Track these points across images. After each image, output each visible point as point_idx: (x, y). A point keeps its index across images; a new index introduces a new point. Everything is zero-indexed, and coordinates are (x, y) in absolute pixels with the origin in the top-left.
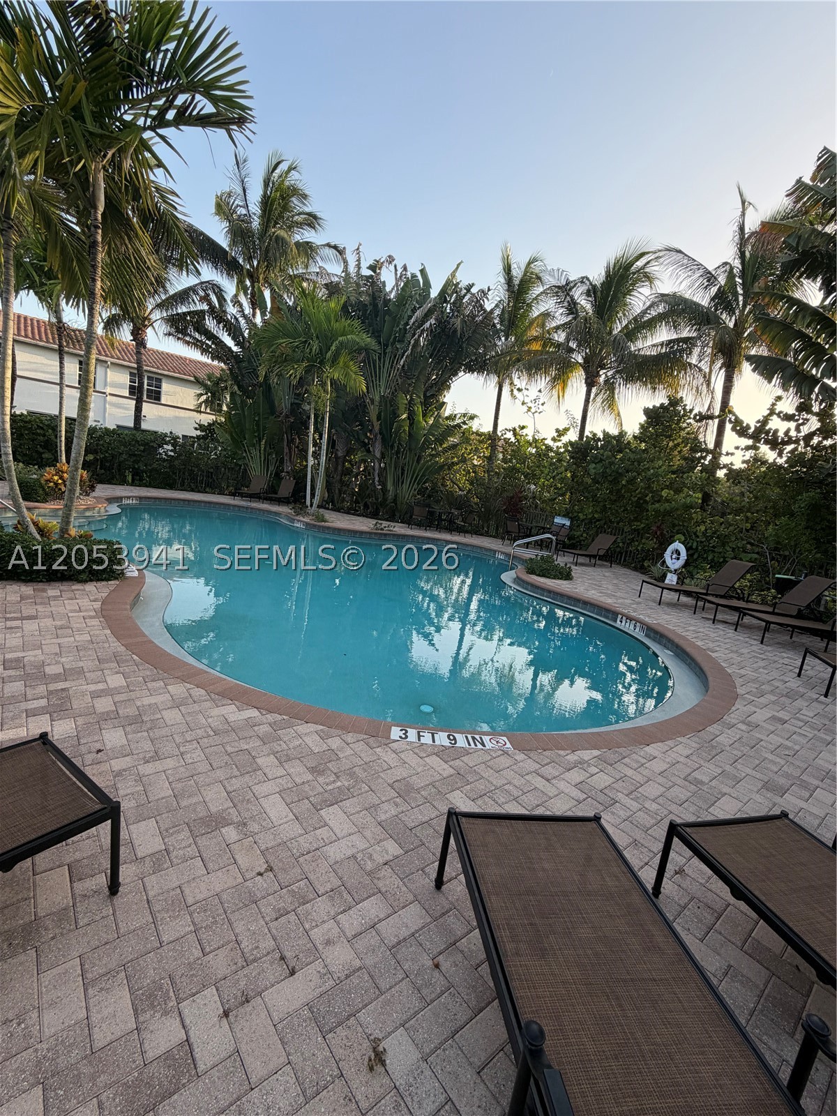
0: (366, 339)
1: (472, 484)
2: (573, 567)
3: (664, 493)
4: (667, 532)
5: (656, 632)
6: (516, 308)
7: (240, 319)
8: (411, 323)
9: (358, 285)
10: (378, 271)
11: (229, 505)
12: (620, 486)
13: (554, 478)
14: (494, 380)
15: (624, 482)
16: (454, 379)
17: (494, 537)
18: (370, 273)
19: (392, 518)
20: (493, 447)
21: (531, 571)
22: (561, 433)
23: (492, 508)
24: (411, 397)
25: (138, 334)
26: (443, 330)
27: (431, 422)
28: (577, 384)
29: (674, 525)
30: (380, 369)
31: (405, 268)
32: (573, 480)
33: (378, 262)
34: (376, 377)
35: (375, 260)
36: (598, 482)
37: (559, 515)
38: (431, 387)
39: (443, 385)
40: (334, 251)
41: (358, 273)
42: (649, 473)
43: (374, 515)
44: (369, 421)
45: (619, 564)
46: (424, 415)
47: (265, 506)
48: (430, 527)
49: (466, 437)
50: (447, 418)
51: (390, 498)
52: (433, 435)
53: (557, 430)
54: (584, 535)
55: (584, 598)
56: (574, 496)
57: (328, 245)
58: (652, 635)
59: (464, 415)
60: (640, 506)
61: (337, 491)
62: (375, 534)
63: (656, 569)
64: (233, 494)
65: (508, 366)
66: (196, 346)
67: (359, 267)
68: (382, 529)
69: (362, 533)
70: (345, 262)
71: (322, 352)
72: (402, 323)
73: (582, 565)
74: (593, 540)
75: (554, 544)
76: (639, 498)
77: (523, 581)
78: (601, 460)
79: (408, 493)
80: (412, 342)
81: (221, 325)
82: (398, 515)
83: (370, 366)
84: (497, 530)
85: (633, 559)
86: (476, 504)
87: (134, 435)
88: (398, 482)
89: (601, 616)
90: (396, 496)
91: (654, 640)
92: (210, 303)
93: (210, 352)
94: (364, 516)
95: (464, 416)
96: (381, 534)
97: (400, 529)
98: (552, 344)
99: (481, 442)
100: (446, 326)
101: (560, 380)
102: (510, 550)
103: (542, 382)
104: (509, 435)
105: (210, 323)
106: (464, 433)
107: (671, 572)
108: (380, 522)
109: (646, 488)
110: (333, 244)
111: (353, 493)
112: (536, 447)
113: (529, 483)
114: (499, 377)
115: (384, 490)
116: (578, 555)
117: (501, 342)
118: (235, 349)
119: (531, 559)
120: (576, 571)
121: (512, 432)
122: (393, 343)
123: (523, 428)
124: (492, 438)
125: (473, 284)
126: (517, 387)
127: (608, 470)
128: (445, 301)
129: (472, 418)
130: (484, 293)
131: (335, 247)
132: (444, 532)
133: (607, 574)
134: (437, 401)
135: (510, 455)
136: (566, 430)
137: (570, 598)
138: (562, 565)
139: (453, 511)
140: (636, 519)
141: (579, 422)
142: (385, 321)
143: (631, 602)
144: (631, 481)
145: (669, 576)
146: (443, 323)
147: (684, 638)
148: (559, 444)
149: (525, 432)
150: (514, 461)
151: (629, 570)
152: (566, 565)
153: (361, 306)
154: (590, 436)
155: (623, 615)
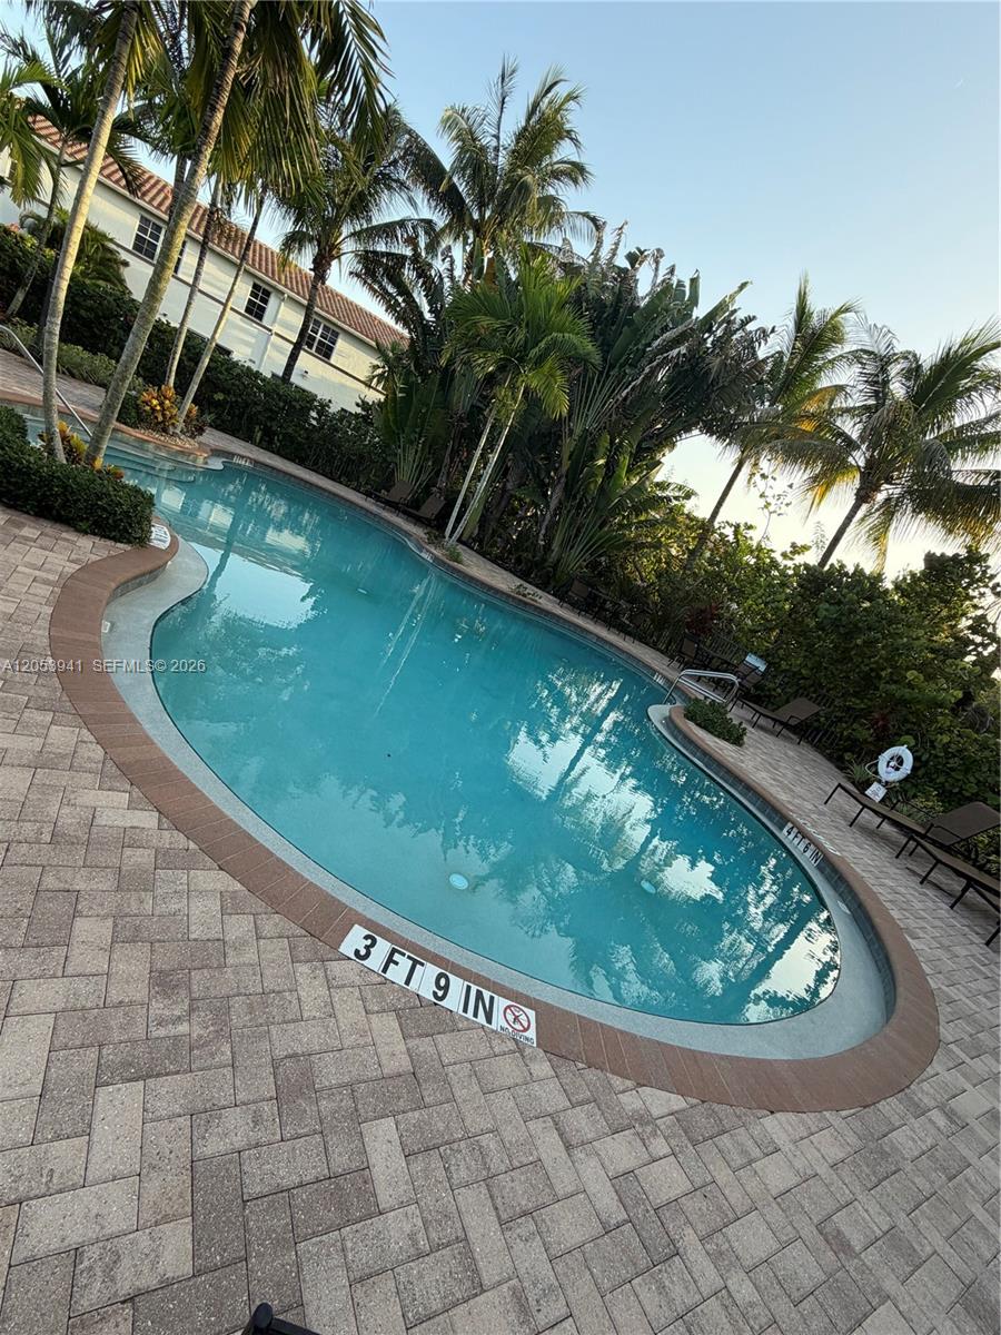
0: (588, 347)
1: (659, 576)
2: (750, 728)
3: (911, 675)
4: (894, 726)
5: (835, 870)
6: (800, 368)
7: (446, 280)
8: (654, 345)
9: (605, 276)
10: (637, 266)
11: (357, 505)
12: (852, 645)
13: (766, 604)
14: (734, 453)
15: (859, 642)
16: (684, 436)
17: (662, 652)
18: (625, 264)
19: (543, 586)
20: (702, 539)
21: (690, 716)
22: (797, 549)
23: (673, 615)
24: (621, 442)
25: (321, 265)
26: (693, 369)
27: (634, 482)
28: (844, 492)
29: (906, 721)
30: (594, 393)
31: (672, 271)
32: (790, 615)
33: (642, 253)
34: (586, 403)
35: (638, 249)
36: (823, 629)
37: (755, 654)
38: (651, 438)
39: (666, 440)
40: (591, 225)
41: (610, 260)
42: (900, 641)
43: (524, 576)
44: (559, 456)
45: (810, 743)
46: (629, 471)
47: (399, 520)
48: (587, 612)
49: (673, 516)
50: (657, 485)
51: (551, 560)
52: (632, 501)
53: (793, 545)
54: (779, 690)
55: (749, 781)
56: (784, 636)
57: (586, 215)
58: (828, 870)
59: (680, 488)
60: (869, 681)
61: (491, 531)
62: (514, 598)
63: (861, 771)
64: (368, 494)
65: (761, 440)
66: (383, 298)
67: (614, 253)
68: (524, 595)
69: (497, 591)
70: (600, 242)
71: (525, 347)
72: (643, 342)
73: (762, 728)
74: (787, 701)
75: (735, 689)
76: (872, 670)
77: (676, 727)
78: (839, 603)
79: (574, 561)
80: (647, 370)
81: (421, 281)
82: (553, 584)
83: (583, 387)
84: (669, 644)
85: (832, 744)
86: (656, 604)
87: (277, 386)
88: (568, 544)
89: (763, 812)
90: (558, 561)
91: (828, 879)
92: (415, 247)
93: (396, 311)
94: (511, 572)
95: (680, 490)
96: (520, 600)
97: (546, 601)
98: (831, 430)
99: (688, 528)
100: (697, 364)
101: (823, 482)
102: (673, 675)
103: (799, 475)
104: (729, 531)
105: (408, 274)
106: (671, 510)
107: (880, 781)
108: (526, 585)
109: (886, 660)
110: (592, 214)
111: (509, 539)
112: (758, 557)
113: (731, 600)
114: (743, 452)
115: (548, 548)
116: (761, 714)
117: (763, 407)
118: (428, 316)
119: (697, 699)
120: (752, 735)
121: (733, 528)
122: (622, 366)
123: (750, 527)
124: (706, 528)
125: (754, 317)
126: (762, 472)
127: (844, 618)
128: (710, 330)
129: (688, 496)
130: (764, 334)
131: (594, 220)
132: (601, 625)
133: (791, 753)
134: (652, 458)
135: (720, 557)
136: (805, 548)
137: (729, 772)
138: (735, 722)
139: (622, 602)
140: (856, 694)
141: (828, 543)
142: (621, 333)
143: (811, 807)
144: (870, 643)
145: (875, 786)
146: (695, 359)
147: (874, 896)
148: (790, 563)
149: (750, 533)
150: (722, 565)
151: (820, 756)
152: (741, 724)
153: (599, 305)
154: (837, 566)
155: (795, 825)
